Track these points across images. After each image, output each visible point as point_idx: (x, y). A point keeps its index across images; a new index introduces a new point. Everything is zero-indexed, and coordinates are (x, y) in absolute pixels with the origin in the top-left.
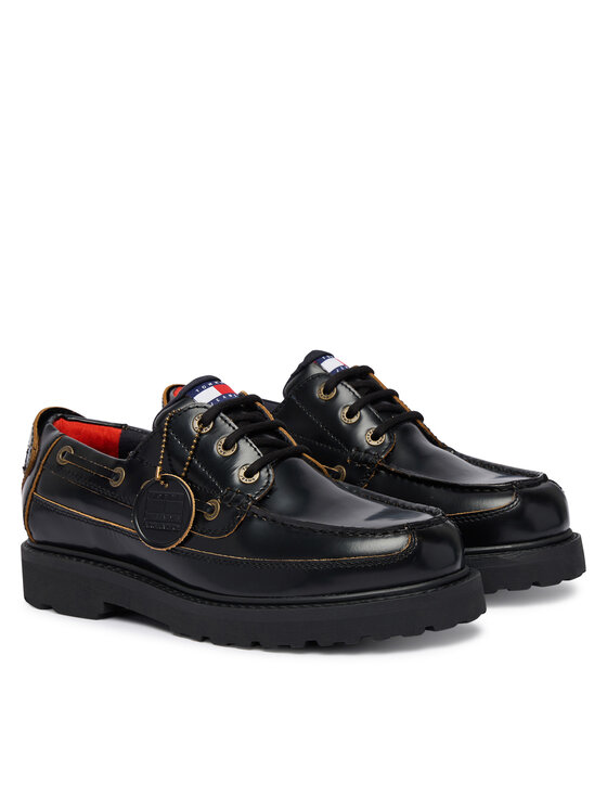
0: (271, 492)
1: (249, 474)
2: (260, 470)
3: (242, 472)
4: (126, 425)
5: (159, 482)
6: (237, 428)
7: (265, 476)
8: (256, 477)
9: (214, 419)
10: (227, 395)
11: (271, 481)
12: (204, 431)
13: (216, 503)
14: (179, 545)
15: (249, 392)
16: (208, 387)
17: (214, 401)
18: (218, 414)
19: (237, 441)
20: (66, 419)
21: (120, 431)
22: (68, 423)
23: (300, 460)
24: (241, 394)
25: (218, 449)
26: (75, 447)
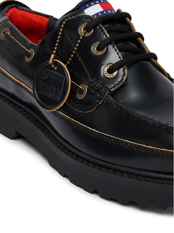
0: (123, 86)
1: (110, 71)
2: (118, 69)
3: (106, 69)
4: (52, 17)
5: (51, 65)
6: (108, 36)
7: (121, 74)
8: (115, 73)
9: (95, 27)
10: (107, 11)
11: (125, 78)
12: (86, 35)
13: (84, 88)
14: (57, 110)
15: (124, 10)
16: (95, 4)
17: (97, 14)
18: (98, 24)
19: (107, 46)
20: (17, 8)
21: (48, 19)
22: (18, 10)
23: (149, 63)
24: (119, 11)
25: (94, 49)
26: (12, 30)
